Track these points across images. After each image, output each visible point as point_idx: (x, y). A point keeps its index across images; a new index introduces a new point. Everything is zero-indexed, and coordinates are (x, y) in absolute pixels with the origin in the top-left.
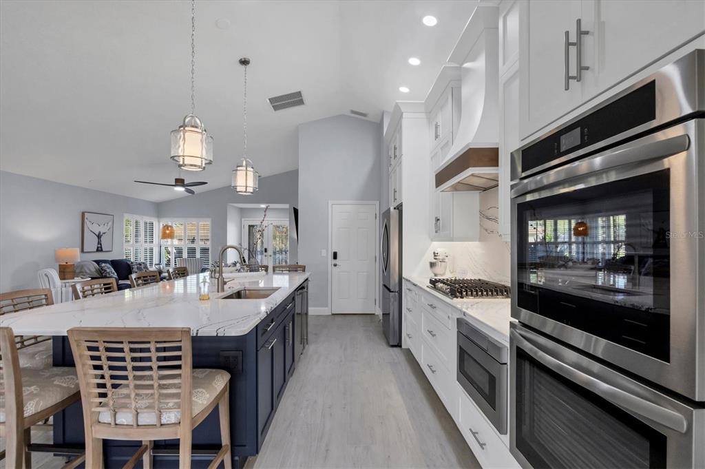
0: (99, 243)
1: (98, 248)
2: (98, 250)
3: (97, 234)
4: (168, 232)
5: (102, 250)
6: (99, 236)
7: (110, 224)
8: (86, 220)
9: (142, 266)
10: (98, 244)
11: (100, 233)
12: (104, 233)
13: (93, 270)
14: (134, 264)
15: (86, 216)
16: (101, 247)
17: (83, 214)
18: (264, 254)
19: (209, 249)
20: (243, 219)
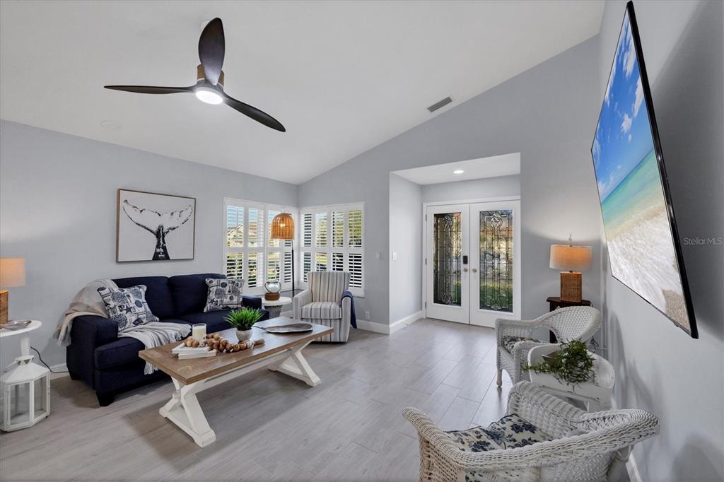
0: (160, 244)
2: (156, 258)
3: (155, 229)
4: (282, 225)
5: (167, 258)
10: (158, 246)
11: (161, 228)
14: (215, 283)
16: (165, 252)
17: (119, 193)
18: (463, 266)
19: (360, 257)
20: (425, 205)
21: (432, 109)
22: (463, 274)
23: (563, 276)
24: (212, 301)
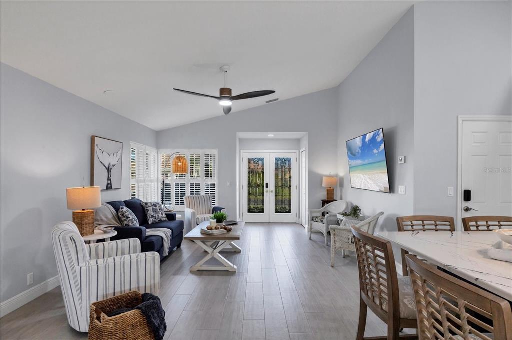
0: (109, 177)
1: (107, 184)
2: (107, 188)
3: (107, 166)
4: (180, 164)
5: (111, 188)
6: (109, 170)
7: (119, 153)
8: (96, 147)
9: (158, 208)
10: (108, 180)
11: (109, 165)
12: (114, 166)
13: (110, 216)
14: (149, 204)
15: (96, 142)
16: (111, 184)
17: (92, 139)
18: (265, 189)
19: (214, 185)
20: (242, 151)
21: (267, 102)
22: (265, 193)
23: (328, 190)
24: (152, 216)
